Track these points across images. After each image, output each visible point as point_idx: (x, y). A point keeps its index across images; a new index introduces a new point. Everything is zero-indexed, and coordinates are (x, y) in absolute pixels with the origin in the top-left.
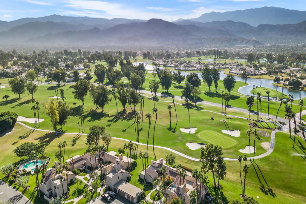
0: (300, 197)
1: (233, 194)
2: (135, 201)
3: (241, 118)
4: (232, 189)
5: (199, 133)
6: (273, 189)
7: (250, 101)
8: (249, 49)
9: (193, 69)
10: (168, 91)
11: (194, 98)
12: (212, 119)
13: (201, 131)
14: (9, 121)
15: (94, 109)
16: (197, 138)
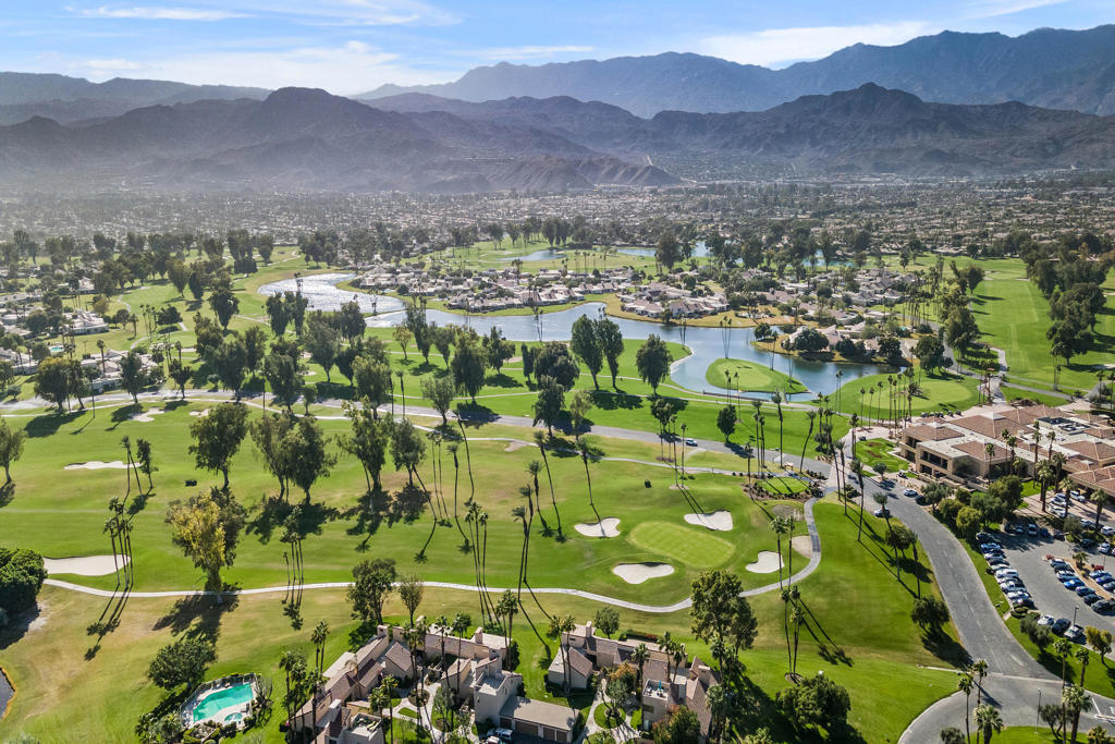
0: (898, 654)
1: (770, 676)
2: (569, 739)
3: (716, 471)
4: (764, 665)
5: (632, 535)
6: (844, 648)
7: (727, 421)
8: (640, 200)
9: (507, 302)
10: (474, 402)
11: (573, 423)
12: (648, 485)
13: (634, 525)
14: (29, 581)
15: (274, 493)
16: (632, 548)
